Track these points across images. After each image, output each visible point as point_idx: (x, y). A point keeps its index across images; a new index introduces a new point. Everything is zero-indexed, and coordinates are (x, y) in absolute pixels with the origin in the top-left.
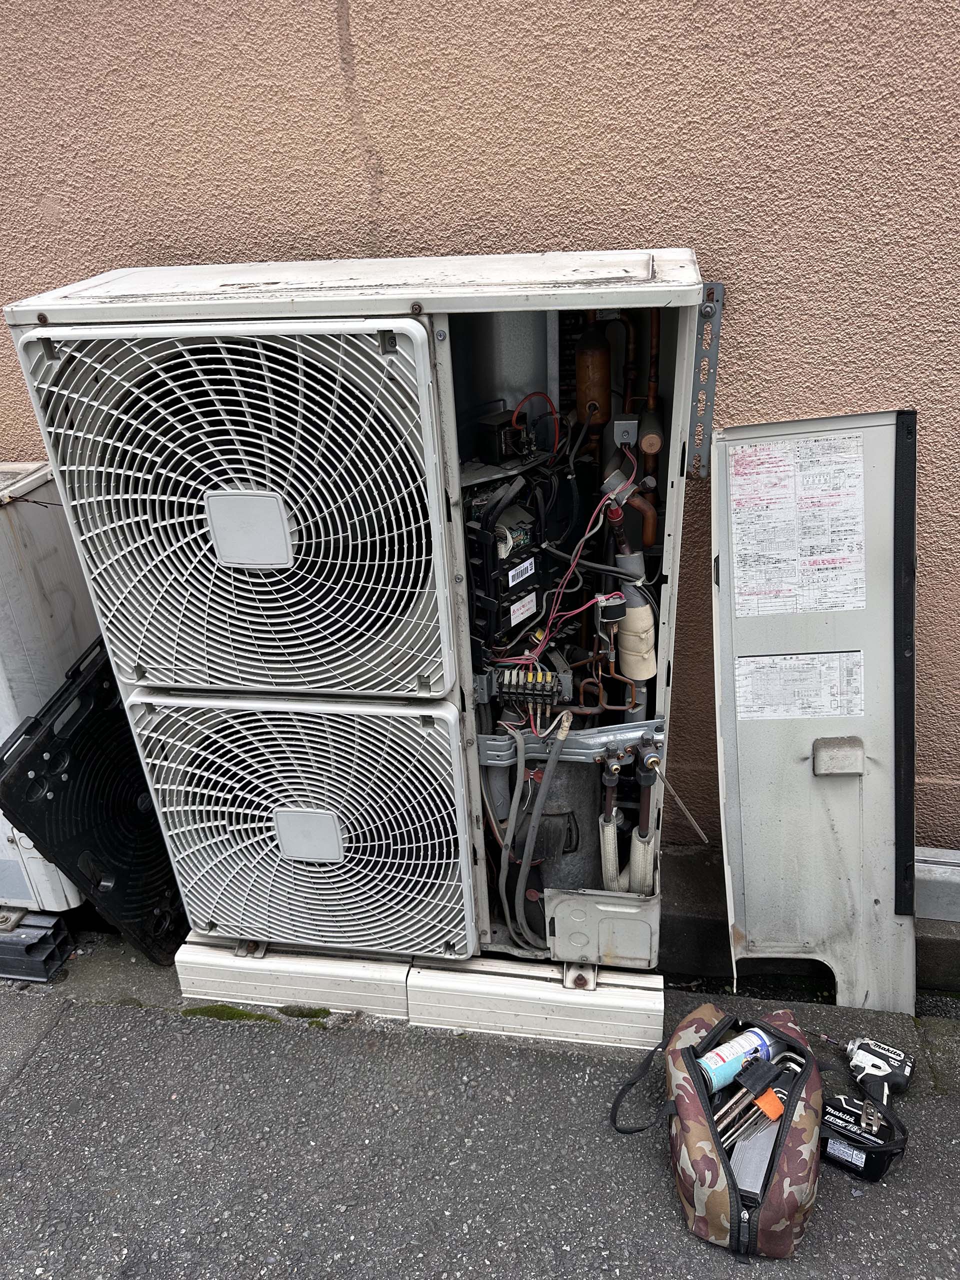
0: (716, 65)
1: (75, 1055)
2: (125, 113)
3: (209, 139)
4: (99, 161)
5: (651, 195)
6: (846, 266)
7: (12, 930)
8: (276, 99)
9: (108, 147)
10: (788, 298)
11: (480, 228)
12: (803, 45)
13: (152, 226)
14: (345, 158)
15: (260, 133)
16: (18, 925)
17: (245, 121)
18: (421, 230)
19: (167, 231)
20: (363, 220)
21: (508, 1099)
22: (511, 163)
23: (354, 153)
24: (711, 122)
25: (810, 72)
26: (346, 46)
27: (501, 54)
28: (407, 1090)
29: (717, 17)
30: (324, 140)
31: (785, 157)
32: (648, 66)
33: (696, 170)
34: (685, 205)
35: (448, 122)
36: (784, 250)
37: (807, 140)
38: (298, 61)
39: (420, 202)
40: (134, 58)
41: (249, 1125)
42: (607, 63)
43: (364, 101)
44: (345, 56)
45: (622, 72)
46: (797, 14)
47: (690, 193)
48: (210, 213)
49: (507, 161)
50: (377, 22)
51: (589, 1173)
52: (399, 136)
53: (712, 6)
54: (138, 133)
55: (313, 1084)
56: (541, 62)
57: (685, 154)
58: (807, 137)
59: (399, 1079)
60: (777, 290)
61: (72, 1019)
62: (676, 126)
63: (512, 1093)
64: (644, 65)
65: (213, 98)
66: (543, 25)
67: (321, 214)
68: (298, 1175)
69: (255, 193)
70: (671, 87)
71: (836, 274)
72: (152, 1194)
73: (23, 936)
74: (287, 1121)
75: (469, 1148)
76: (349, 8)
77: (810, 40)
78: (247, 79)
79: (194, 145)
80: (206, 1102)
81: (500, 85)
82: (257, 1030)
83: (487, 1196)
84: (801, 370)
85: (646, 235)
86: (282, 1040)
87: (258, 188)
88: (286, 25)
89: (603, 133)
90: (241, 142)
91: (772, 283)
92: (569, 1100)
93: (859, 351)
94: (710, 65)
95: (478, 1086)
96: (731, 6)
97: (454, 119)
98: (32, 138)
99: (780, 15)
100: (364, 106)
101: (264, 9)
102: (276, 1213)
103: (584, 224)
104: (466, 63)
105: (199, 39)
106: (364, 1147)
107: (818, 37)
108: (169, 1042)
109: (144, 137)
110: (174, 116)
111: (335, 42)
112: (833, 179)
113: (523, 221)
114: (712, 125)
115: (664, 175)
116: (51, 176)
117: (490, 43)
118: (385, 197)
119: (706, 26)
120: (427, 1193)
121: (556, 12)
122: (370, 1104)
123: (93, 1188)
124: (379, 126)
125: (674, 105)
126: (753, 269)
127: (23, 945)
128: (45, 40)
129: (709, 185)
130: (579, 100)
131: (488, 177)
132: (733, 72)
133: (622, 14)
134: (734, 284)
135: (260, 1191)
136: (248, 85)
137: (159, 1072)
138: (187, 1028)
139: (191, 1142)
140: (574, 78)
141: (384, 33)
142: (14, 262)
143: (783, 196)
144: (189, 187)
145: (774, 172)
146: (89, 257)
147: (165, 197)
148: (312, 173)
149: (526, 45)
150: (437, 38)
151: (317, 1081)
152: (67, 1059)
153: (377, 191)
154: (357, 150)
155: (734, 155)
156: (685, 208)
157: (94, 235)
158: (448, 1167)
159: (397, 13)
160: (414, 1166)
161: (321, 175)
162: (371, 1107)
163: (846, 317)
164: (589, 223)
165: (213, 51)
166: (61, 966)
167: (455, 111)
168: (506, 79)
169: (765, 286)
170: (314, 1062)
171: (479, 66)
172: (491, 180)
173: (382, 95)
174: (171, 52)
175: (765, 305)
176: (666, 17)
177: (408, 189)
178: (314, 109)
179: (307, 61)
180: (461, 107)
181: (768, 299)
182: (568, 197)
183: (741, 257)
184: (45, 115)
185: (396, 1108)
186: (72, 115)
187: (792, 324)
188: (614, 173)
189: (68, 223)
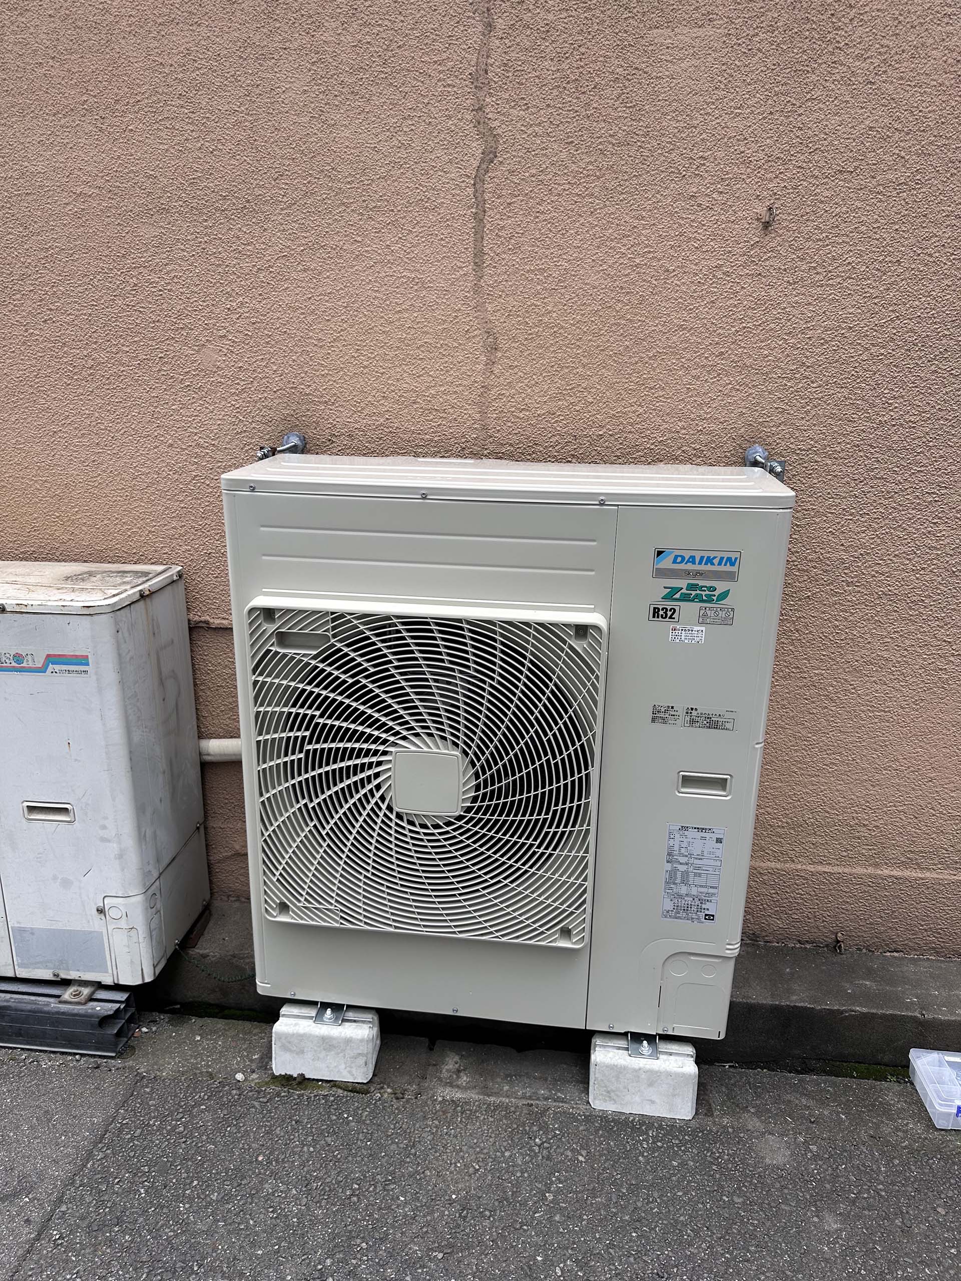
0: (766, 288)
1: (156, 1121)
2: (287, 288)
3: (355, 313)
4: (259, 323)
5: (711, 379)
6: (862, 440)
7: (85, 1003)
8: (416, 287)
9: (268, 313)
10: (816, 462)
11: (571, 396)
12: (832, 279)
13: (296, 377)
14: (467, 336)
15: (399, 311)
16: (91, 999)
17: (388, 302)
18: (523, 395)
19: (308, 382)
20: (476, 385)
21: (581, 1158)
22: (602, 348)
23: (476, 333)
24: (761, 328)
25: (837, 298)
26: (479, 254)
27: (601, 268)
28: (485, 1151)
29: (769, 255)
30: (452, 321)
31: (816, 357)
32: (714, 285)
33: (748, 362)
34: (738, 387)
35: (554, 315)
36: (814, 425)
37: (834, 346)
38: (438, 261)
39: (525, 374)
40: (302, 248)
41: (339, 1182)
42: (683, 280)
43: (488, 294)
44: (477, 261)
45: (694, 288)
46: (829, 258)
47: (742, 379)
48: (348, 370)
49: (599, 346)
50: (505, 238)
51: (665, 1222)
52: (513, 322)
53: (765, 247)
54: (297, 304)
55: (394, 1147)
56: (632, 276)
57: (739, 350)
58: (834, 343)
59: (475, 1141)
60: (808, 455)
61: (148, 1090)
62: (733, 329)
63: (584, 1153)
64: (711, 284)
65: (364, 283)
66: (636, 251)
67: (442, 378)
68: (393, 1227)
69: (388, 357)
70: (731, 301)
71: (854, 446)
72: (253, 1244)
73: (98, 1008)
74: (373, 1180)
75: (551, 1202)
76: (485, 227)
77: (838, 276)
78: (395, 272)
79: (343, 317)
80: (293, 1162)
81: (598, 291)
82: (332, 1098)
83: (574, 1243)
84: (825, 518)
85: (705, 409)
86: (358, 1108)
87: (392, 354)
88: (432, 234)
89: (676, 330)
90: (382, 317)
91: (804, 450)
92: (637, 1160)
93: (872, 505)
94: (761, 288)
95: (551, 1147)
96: (779, 248)
97: (559, 312)
98: (204, 301)
99: (816, 257)
100: (487, 298)
101: (416, 222)
102: (377, 1260)
103: (656, 398)
104: (573, 273)
105: (359, 239)
106: (451, 1202)
107: (843, 274)
108: (248, 1110)
109: (301, 307)
110: (329, 293)
111: (470, 250)
112: (853, 375)
113: (607, 393)
114: (762, 330)
115: (723, 364)
116: (215, 331)
117: (593, 260)
118: (497, 369)
119: (759, 261)
120: (518, 1242)
121: (646, 242)
122: (451, 1164)
123: (193, 1241)
124: (498, 314)
125: (733, 314)
126: (789, 438)
127: (98, 1017)
128: (230, 229)
129: (757, 373)
130: (660, 305)
131: (582, 358)
132: (779, 294)
133: (697, 248)
134: (773, 449)
135: (358, 1241)
136: (394, 276)
137: (242, 1136)
138: (264, 1097)
139: (285, 1198)
140: (657, 290)
141: (510, 247)
142: (168, 397)
143: (815, 385)
144: (333, 349)
145: (808, 367)
146: (236, 398)
147: (311, 355)
148: (439, 345)
149: (621, 264)
150: (552, 253)
151: (397, 1143)
152: (148, 1125)
153: (491, 363)
154: (478, 330)
155: (777, 353)
156: (738, 390)
157: (244, 380)
158: (533, 1218)
159: (522, 234)
160: (501, 1218)
161: (446, 347)
162: (453, 1165)
163: (862, 479)
164: (660, 397)
165: (369, 249)
166: (127, 1042)
167: (561, 307)
168: (604, 286)
169: (798, 452)
170: (392, 1126)
171: (583, 276)
172: (585, 361)
173: (503, 291)
174: (334, 247)
175: (798, 466)
176: (730, 252)
177: (516, 363)
178: (446, 297)
179: (445, 262)
180: (565, 304)
181: (801, 462)
182: (645, 376)
183: (780, 428)
184: (218, 285)
185: (477, 1167)
186: (242, 286)
187: (819, 482)
188: (683, 360)
189: (223, 369)
